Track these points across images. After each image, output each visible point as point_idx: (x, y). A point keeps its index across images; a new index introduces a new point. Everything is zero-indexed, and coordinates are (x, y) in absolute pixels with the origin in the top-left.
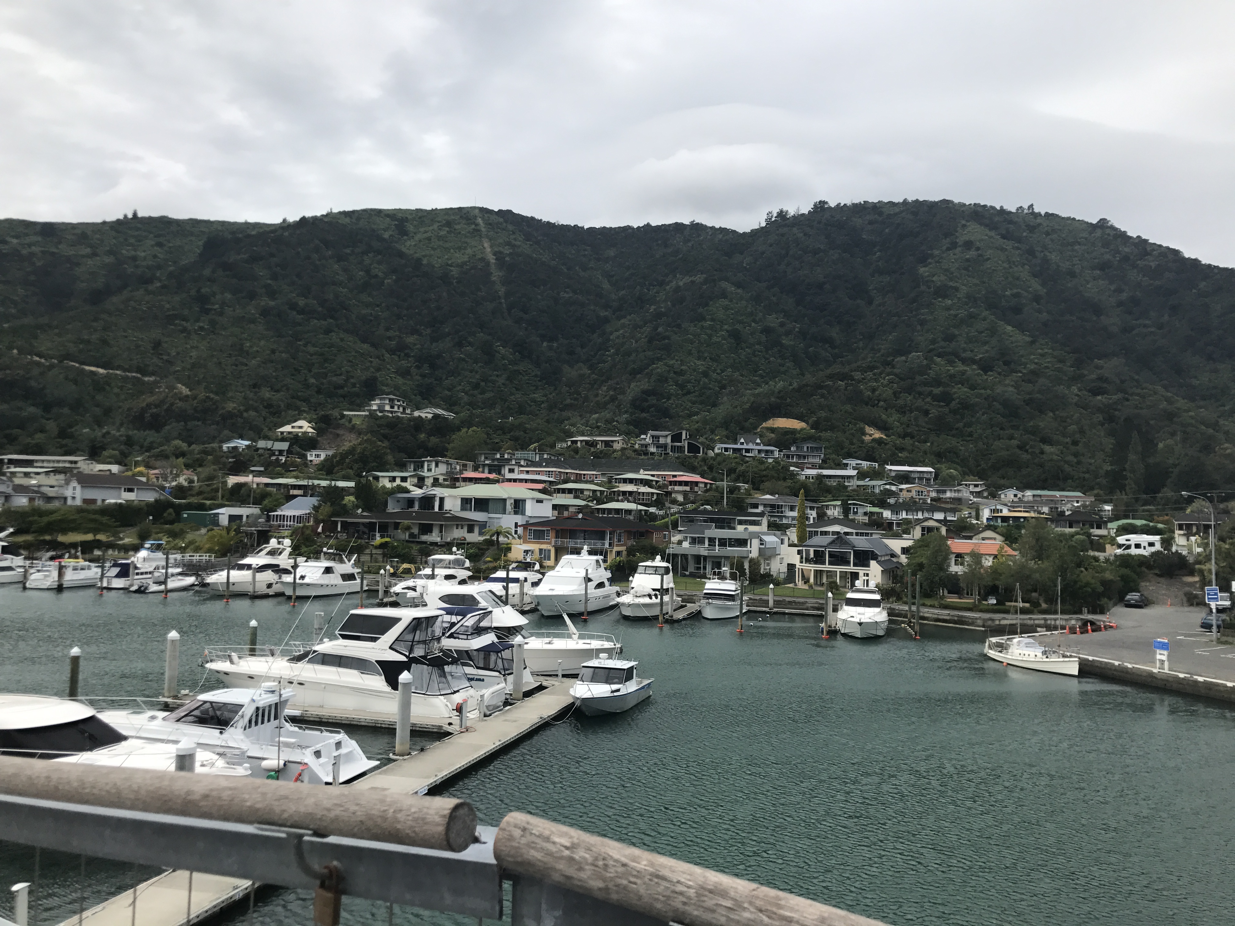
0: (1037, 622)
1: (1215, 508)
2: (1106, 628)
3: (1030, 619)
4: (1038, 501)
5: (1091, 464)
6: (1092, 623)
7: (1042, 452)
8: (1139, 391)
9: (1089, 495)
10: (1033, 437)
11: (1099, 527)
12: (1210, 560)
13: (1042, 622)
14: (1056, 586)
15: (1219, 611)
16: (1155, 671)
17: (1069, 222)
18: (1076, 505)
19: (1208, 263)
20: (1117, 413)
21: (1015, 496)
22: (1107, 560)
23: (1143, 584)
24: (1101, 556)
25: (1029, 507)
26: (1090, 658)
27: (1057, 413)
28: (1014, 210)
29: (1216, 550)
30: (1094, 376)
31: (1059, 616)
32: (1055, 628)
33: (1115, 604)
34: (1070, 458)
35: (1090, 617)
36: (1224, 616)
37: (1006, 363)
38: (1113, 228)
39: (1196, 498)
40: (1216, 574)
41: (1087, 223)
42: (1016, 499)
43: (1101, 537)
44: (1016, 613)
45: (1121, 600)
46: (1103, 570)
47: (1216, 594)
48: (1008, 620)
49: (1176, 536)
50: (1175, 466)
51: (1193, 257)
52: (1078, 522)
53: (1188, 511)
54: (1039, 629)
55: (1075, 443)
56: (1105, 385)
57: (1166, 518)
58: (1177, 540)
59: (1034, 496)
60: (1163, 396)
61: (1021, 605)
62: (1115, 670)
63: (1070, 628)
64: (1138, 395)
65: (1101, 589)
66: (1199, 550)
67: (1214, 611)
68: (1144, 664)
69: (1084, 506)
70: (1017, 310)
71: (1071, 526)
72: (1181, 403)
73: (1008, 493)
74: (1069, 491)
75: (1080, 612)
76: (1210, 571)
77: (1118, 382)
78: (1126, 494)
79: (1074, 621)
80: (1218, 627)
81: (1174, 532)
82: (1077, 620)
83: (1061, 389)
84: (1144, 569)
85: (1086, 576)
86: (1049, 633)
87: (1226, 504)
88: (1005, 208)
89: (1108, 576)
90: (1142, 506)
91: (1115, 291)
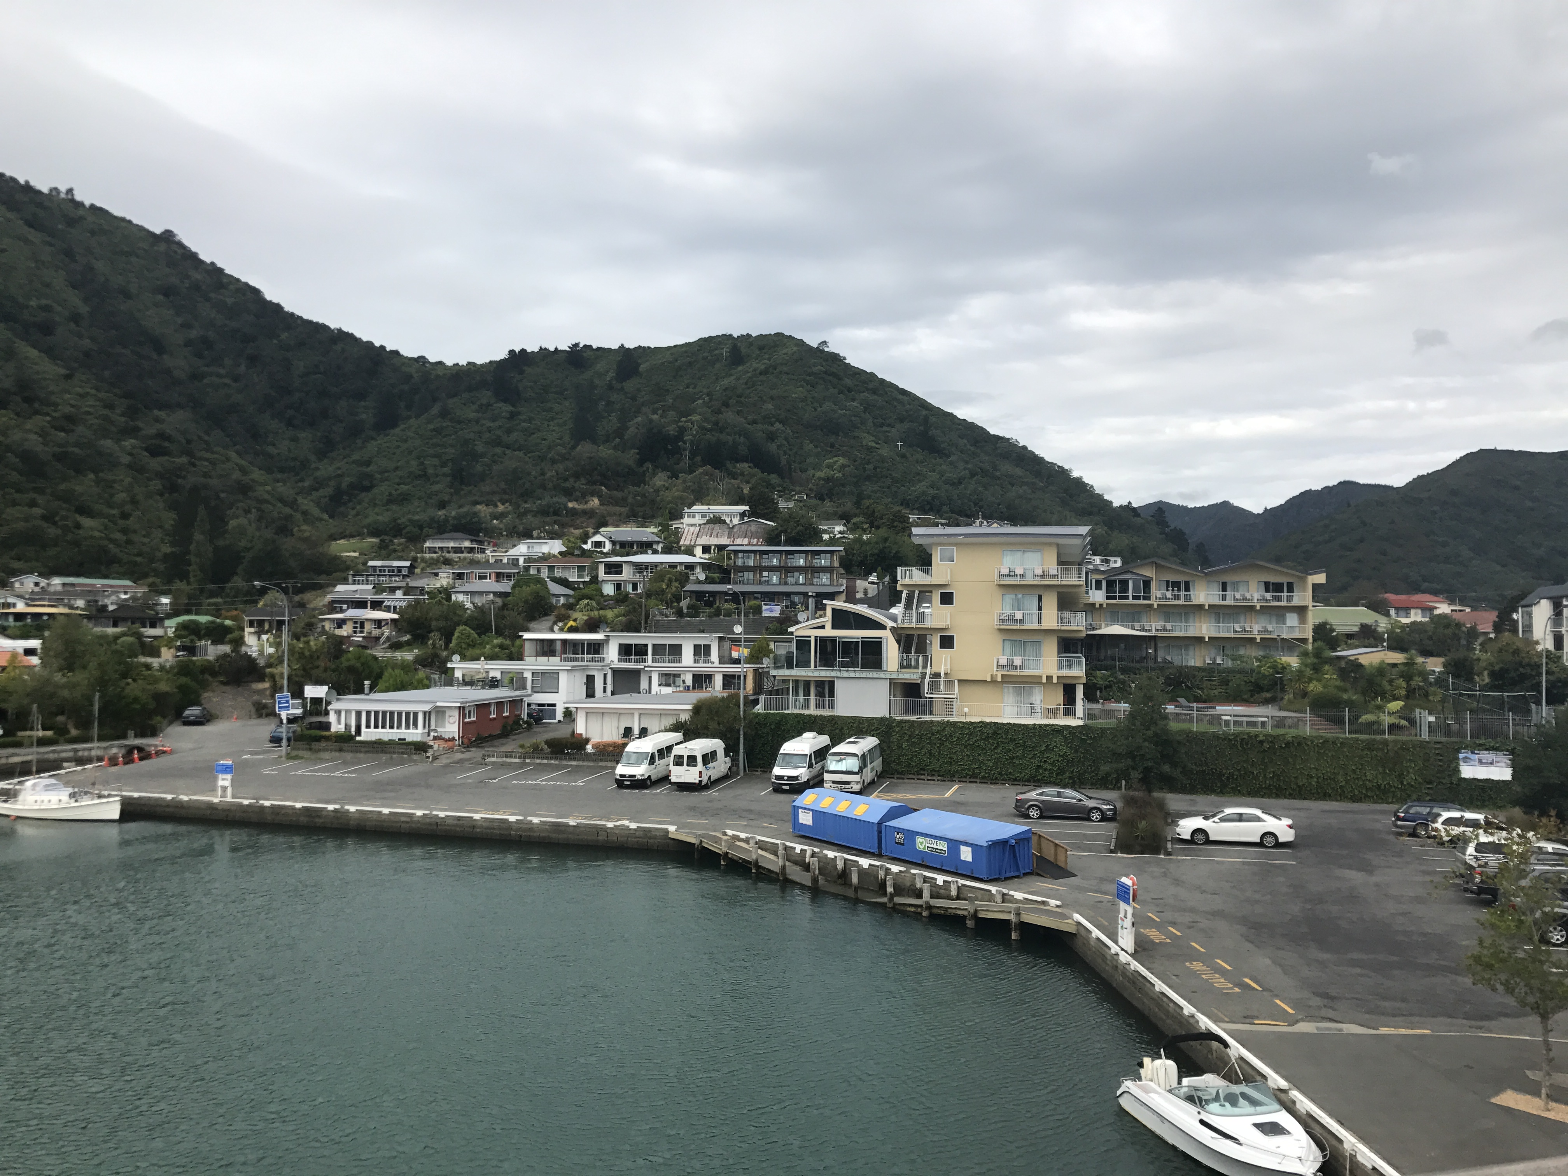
0: (64, 755)
1: (290, 601)
2: (159, 753)
3: (54, 752)
4: (69, 591)
5: (144, 544)
6: (140, 749)
7: (78, 526)
8: (208, 455)
9: (143, 585)
10: (64, 505)
11: (153, 625)
12: (282, 662)
13: (71, 754)
14: (92, 705)
15: (290, 721)
16: (216, 800)
17: (123, 224)
18: (123, 596)
19: (291, 310)
20: (180, 481)
21: (37, 584)
22: (162, 668)
23: (206, 695)
24: (155, 662)
25: (57, 599)
26: (136, 795)
27: (101, 474)
28: (45, 190)
29: (289, 650)
30: (152, 431)
31: (95, 744)
32: (89, 760)
33: (171, 723)
34: (118, 536)
35: (138, 742)
36: (295, 727)
37: (28, 400)
38: (180, 245)
39: (269, 589)
40: (288, 678)
41: (148, 231)
42: (37, 589)
43: (155, 638)
44: (31, 745)
45: (178, 716)
46: (156, 681)
47: (287, 702)
48: (18, 756)
49: (246, 634)
50: (248, 549)
51: (275, 301)
52: (125, 620)
53: (261, 604)
54: (65, 764)
55: (125, 516)
56: (166, 444)
57: (235, 613)
58: (246, 639)
59: (64, 585)
60: (237, 464)
61: (41, 733)
62: (168, 806)
63: (110, 759)
64: (207, 460)
65: (152, 705)
66: (271, 650)
67: (285, 721)
68: (202, 793)
69: (134, 599)
70: (47, 329)
71: (115, 625)
72: (257, 474)
73: (25, 581)
74: (113, 578)
75: (125, 737)
76: (282, 674)
77: (184, 441)
78: (188, 583)
79: (115, 749)
80: (289, 740)
81: (243, 630)
82: (119, 747)
83: (108, 444)
84: (207, 676)
85: (134, 688)
86: (79, 768)
87: (300, 595)
88: (32, 183)
89: (163, 687)
90: (207, 598)
91: (182, 326)
